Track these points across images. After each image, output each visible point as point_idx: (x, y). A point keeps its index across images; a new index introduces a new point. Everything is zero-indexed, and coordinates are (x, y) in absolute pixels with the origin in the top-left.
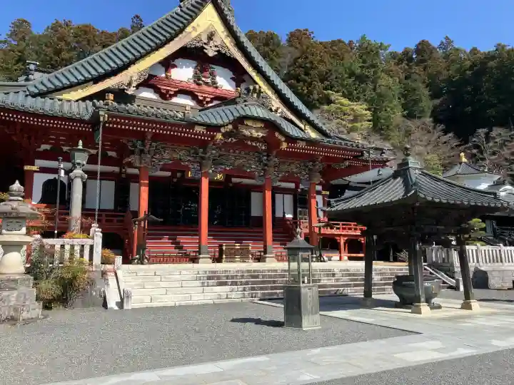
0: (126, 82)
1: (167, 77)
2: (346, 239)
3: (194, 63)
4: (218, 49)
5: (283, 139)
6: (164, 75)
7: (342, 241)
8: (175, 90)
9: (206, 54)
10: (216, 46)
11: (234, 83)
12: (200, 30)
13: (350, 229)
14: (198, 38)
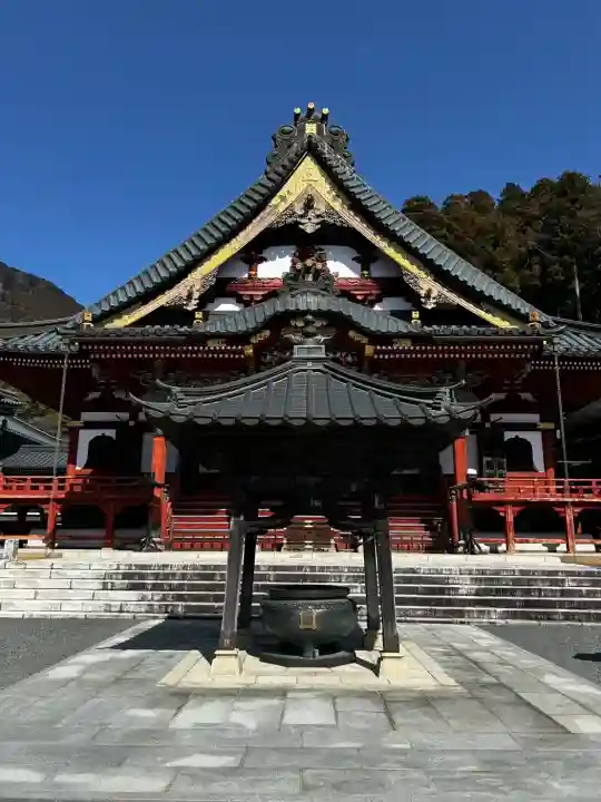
0: (185, 294)
1: (250, 277)
2: (578, 510)
3: (292, 249)
4: (320, 219)
5: (365, 340)
6: (246, 276)
7: (570, 516)
8: (261, 293)
9: (303, 231)
10: (318, 216)
11: (359, 266)
12: (291, 199)
13: (589, 491)
14: (290, 211)
